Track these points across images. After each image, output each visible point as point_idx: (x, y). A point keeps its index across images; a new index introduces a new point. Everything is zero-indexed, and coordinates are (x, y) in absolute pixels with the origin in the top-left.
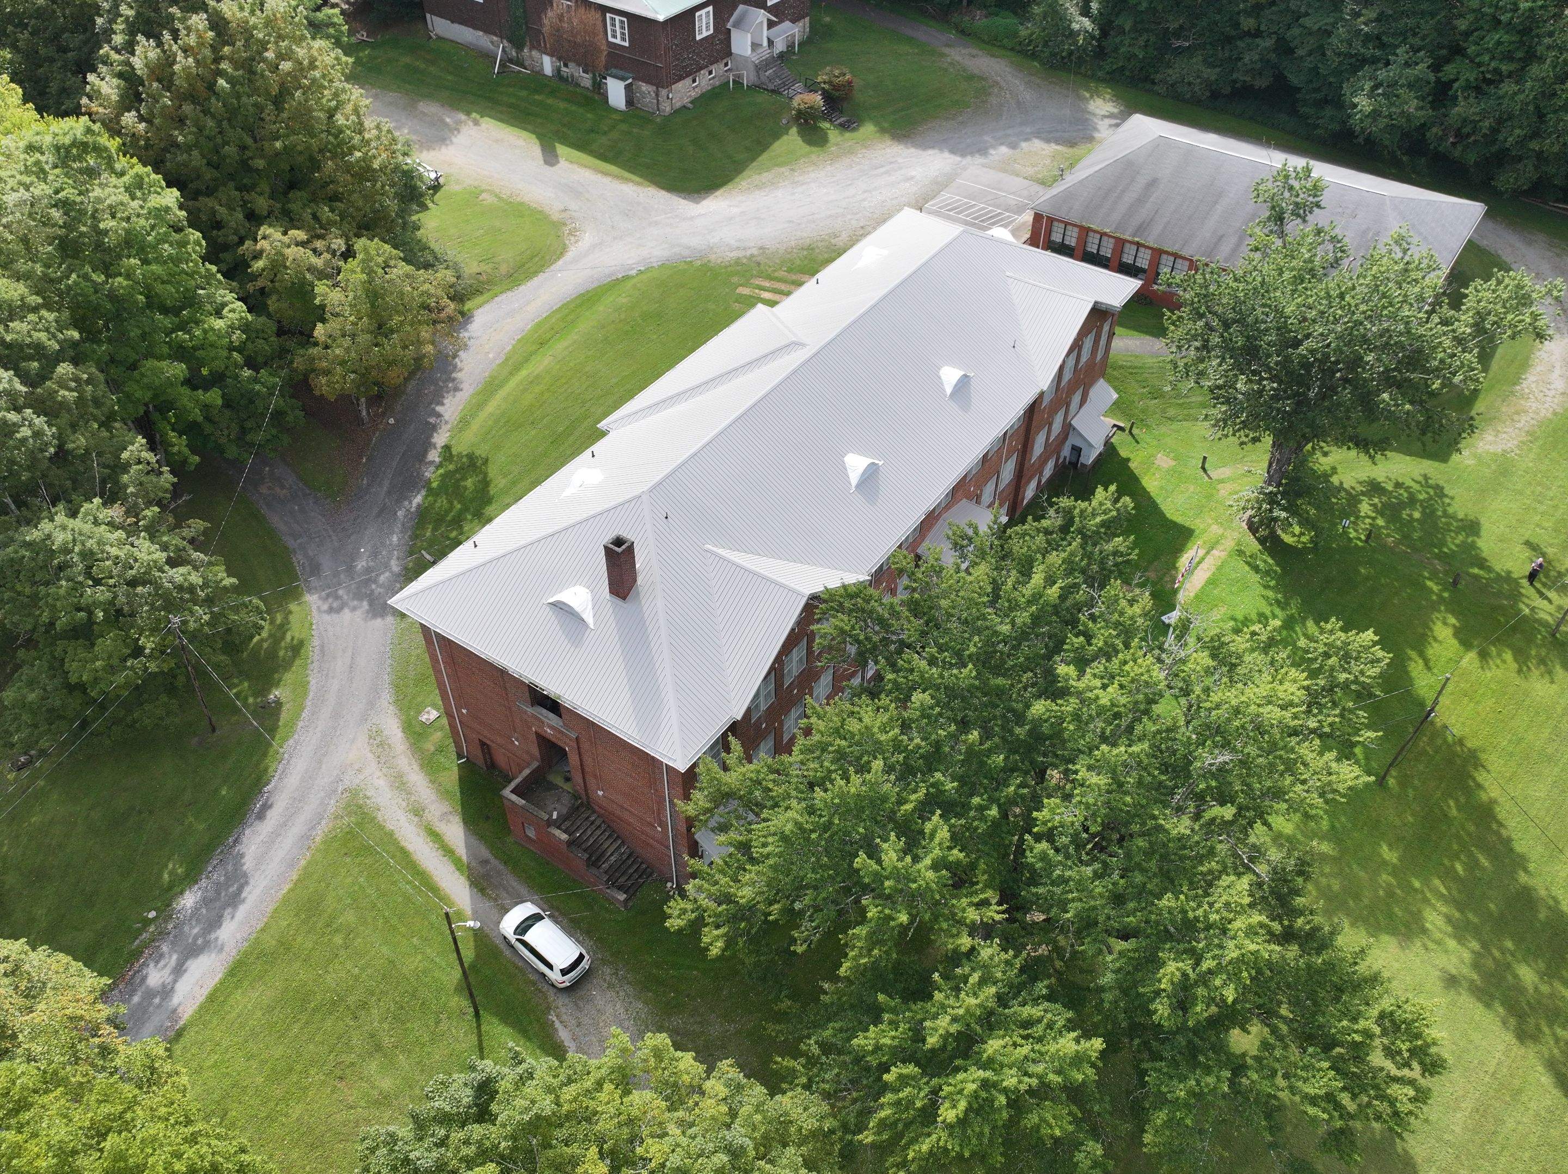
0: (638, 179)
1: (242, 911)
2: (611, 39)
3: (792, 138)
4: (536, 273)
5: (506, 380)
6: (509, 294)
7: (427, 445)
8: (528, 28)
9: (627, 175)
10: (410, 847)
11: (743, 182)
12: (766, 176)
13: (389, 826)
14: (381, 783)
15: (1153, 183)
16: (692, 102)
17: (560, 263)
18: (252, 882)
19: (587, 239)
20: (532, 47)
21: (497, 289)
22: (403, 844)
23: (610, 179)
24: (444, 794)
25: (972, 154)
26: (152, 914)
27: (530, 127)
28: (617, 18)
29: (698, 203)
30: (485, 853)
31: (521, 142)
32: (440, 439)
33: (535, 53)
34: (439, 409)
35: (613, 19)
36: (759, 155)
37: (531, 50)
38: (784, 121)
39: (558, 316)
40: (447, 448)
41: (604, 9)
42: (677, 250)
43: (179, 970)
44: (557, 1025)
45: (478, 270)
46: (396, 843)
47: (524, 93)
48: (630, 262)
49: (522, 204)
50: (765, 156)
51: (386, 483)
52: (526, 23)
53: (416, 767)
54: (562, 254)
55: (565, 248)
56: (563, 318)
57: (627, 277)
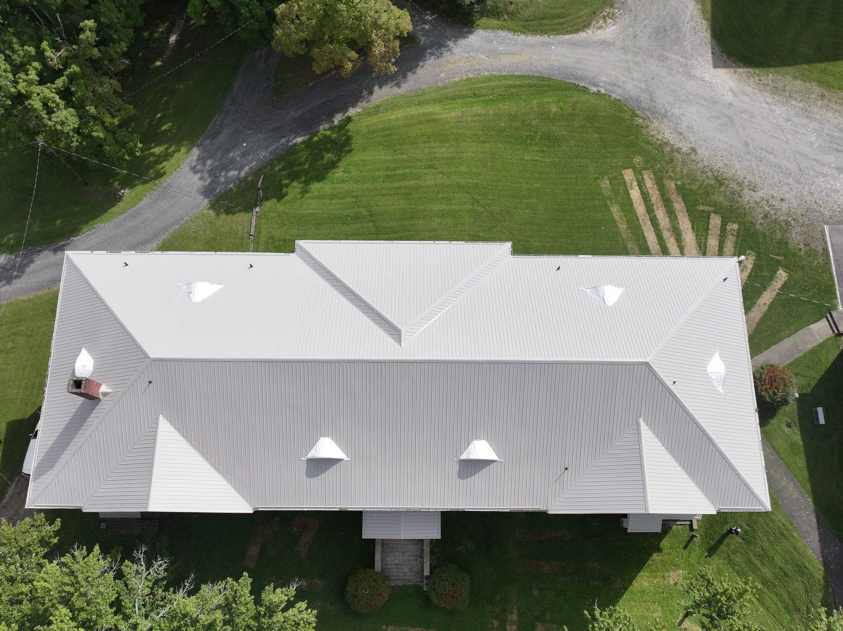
4: (545, 32)
7: (344, 108)
11: (770, 76)
12: (798, 85)
17: (567, 37)
19: (609, 31)
21: (510, 24)
29: (715, 66)
32: (352, 112)
34: (376, 88)
40: (349, 119)
54: (577, 31)
55: (585, 26)
56: (509, 86)
57: (585, 90)
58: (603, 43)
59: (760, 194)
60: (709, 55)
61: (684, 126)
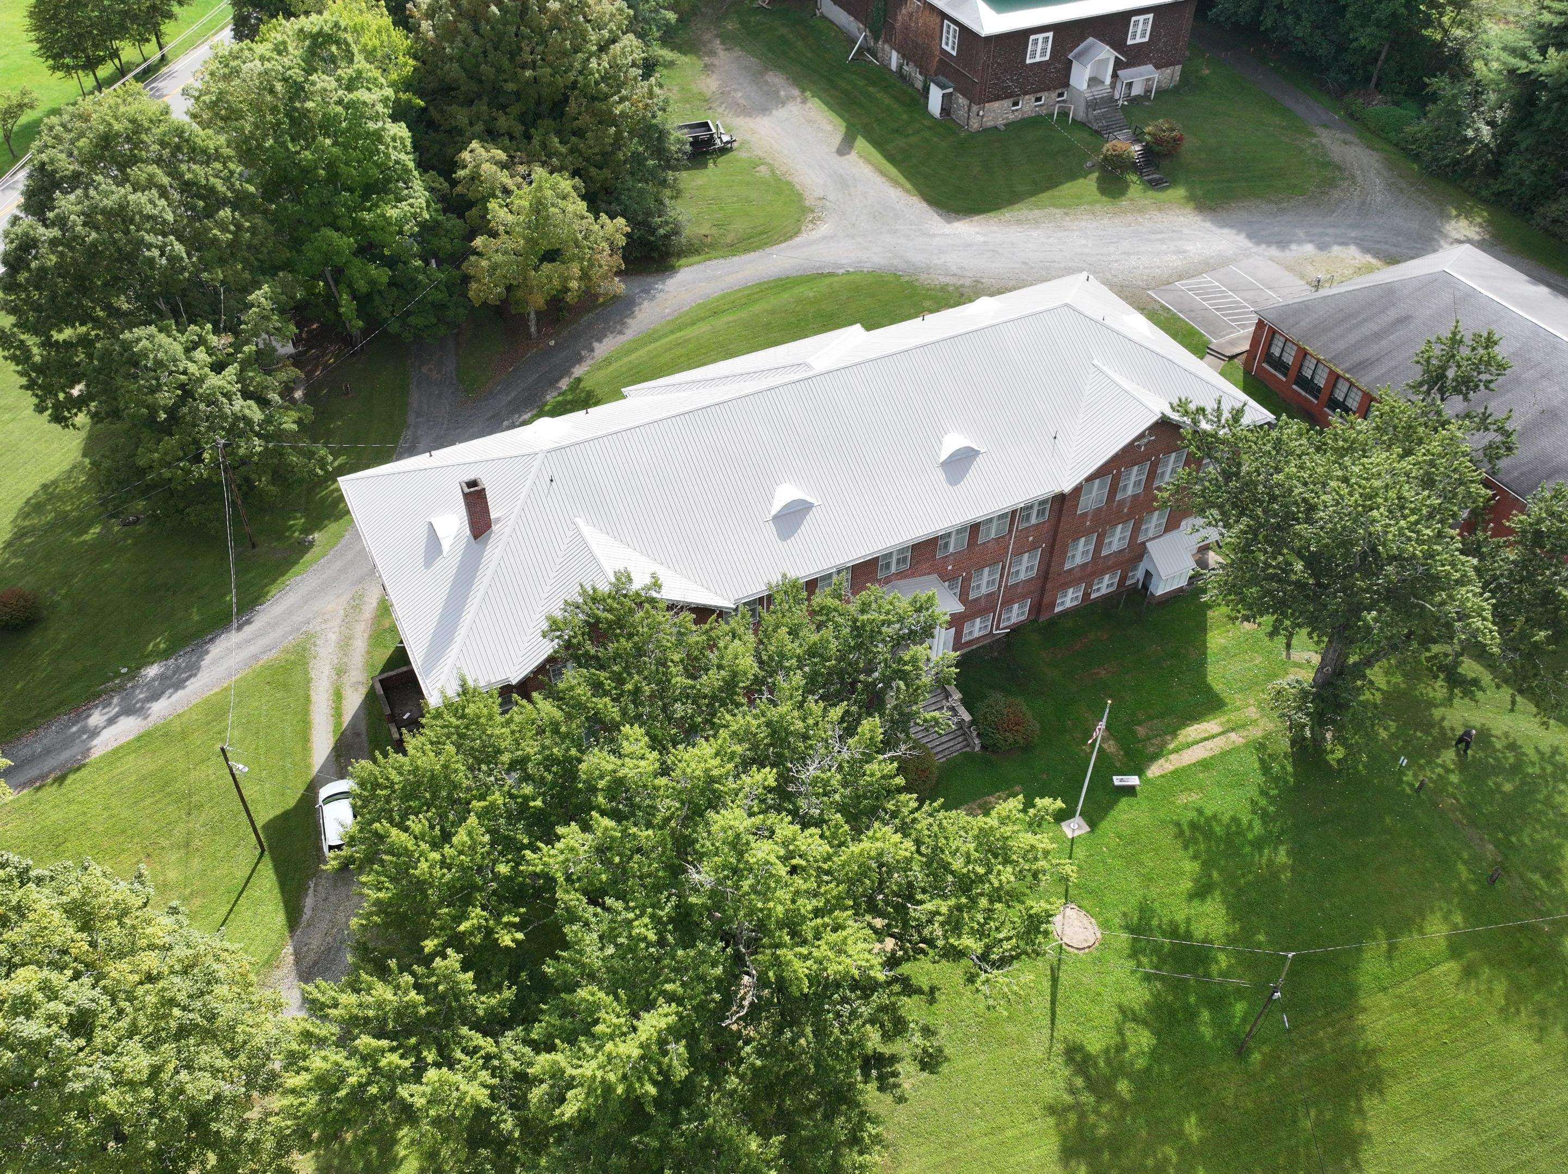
0: (908, 186)
1: (181, 693)
2: (944, 46)
3: (1089, 184)
4: (758, 248)
5: (665, 336)
6: (722, 261)
7: (567, 372)
8: (885, 21)
9: (902, 180)
10: (314, 698)
11: (1007, 214)
12: (1037, 213)
13: (313, 675)
14: (333, 637)
15: (1404, 320)
16: (1005, 125)
17: (783, 245)
18: (199, 675)
19: (824, 229)
20: (885, 41)
21: (714, 254)
22: (312, 693)
23: (884, 180)
24: (369, 665)
25: (1269, 244)
26: (124, 670)
27: (847, 116)
28: (952, 26)
29: (949, 222)
30: (363, 728)
31: (829, 128)
32: (578, 371)
33: (887, 47)
34: (596, 345)
35: (949, 27)
36: (1043, 191)
37: (884, 42)
38: (1089, 164)
39: (746, 292)
40: (579, 380)
41: (944, 16)
42: (895, 262)
43: (111, 721)
44: (311, 892)
45: (707, 232)
46: (308, 689)
47: (861, 83)
48: (844, 261)
49: (789, 183)
50: (1048, 194)
51: (513, 394)
52: (885, 16)
53: (366, 635)
54: (791, 237)
55: (797, 233)
56: (749, 295)
57: (831, 275)
58: (824, 238)
60: (936, 216)
61: (954, 269)
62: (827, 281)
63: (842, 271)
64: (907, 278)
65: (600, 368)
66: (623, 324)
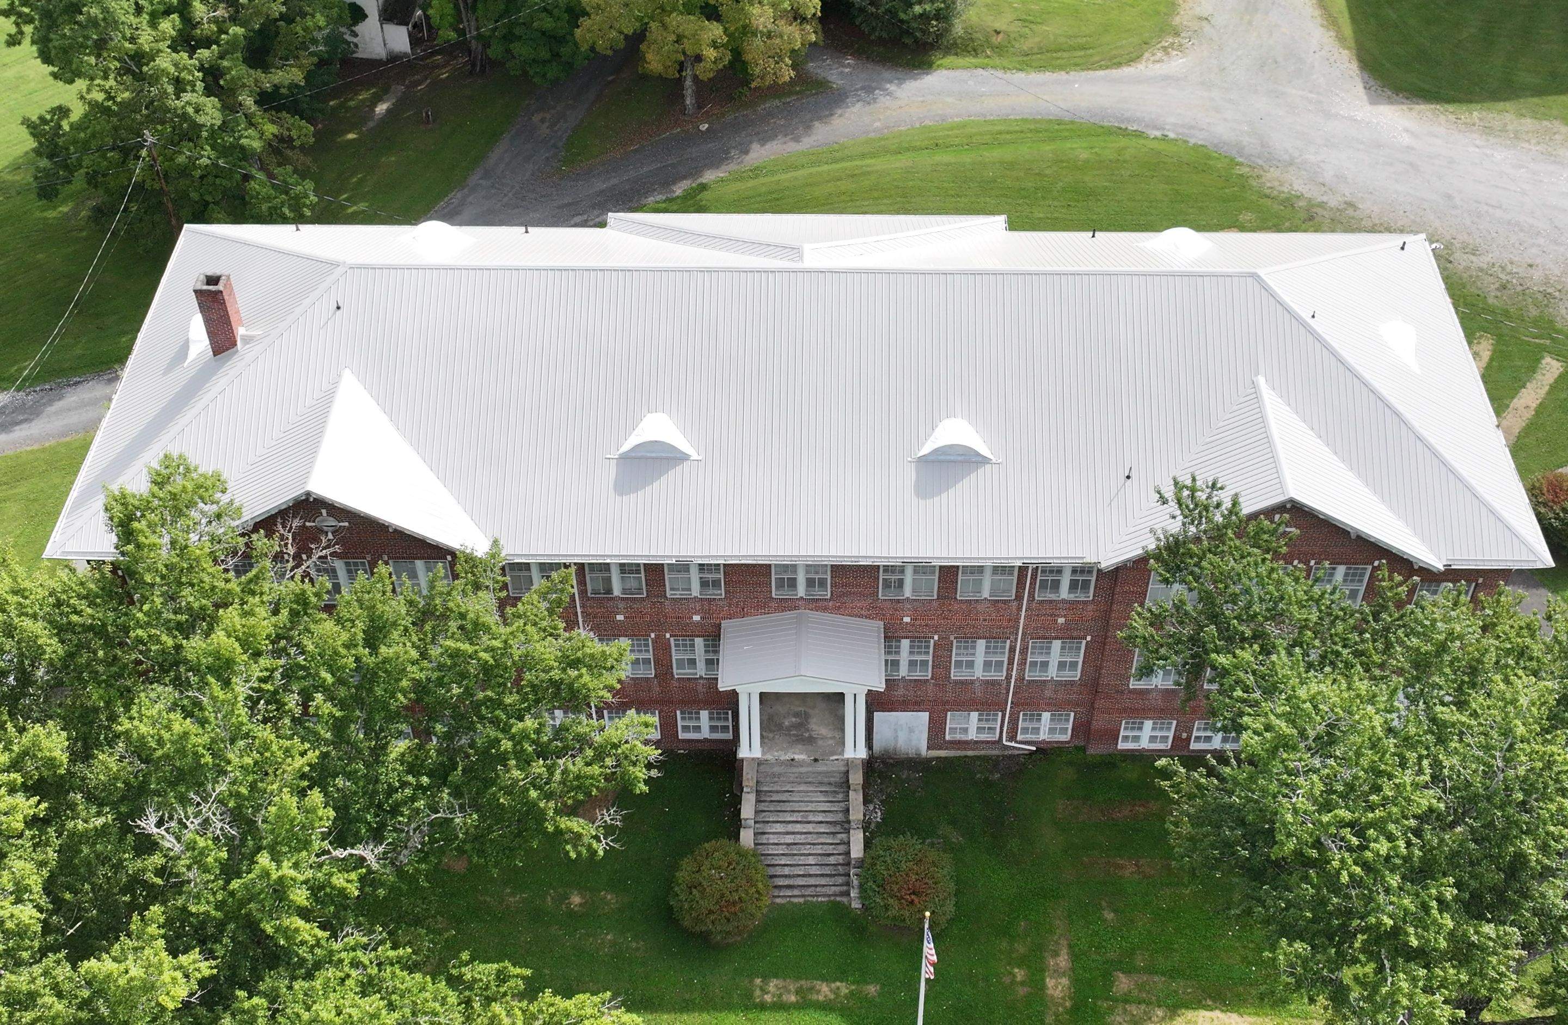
0: (1348, 30)
4: (1061, 68)
5: (850, 158)
6: (1000, 74)
7: (695, 172)
9: (1344, 20)
11: (1475, 114)
12: (1527, 124)
17: (1101, 73)
19: (1176, 64)
21: (997, 61)
29: (1373, 102)
32: (709, 176)
34: (755, 146)
40: (703, 187)
42: (1248, 140)
45: (1003, 28)
51: (615, 181)
54: (1119, 65)
55: (1133, 59)
56: (1000, 133)
57: (1139, 134)
58: (1166, 78)
59: (1487, 258)
60: (1359, 89)
61: (1328, 175)
62: (1123, 142)
63: (1158, 134)
64: (1245, 170)
65: (740, 179)
66: (808, 127)
